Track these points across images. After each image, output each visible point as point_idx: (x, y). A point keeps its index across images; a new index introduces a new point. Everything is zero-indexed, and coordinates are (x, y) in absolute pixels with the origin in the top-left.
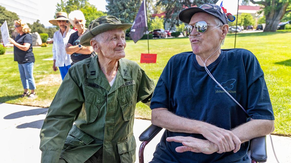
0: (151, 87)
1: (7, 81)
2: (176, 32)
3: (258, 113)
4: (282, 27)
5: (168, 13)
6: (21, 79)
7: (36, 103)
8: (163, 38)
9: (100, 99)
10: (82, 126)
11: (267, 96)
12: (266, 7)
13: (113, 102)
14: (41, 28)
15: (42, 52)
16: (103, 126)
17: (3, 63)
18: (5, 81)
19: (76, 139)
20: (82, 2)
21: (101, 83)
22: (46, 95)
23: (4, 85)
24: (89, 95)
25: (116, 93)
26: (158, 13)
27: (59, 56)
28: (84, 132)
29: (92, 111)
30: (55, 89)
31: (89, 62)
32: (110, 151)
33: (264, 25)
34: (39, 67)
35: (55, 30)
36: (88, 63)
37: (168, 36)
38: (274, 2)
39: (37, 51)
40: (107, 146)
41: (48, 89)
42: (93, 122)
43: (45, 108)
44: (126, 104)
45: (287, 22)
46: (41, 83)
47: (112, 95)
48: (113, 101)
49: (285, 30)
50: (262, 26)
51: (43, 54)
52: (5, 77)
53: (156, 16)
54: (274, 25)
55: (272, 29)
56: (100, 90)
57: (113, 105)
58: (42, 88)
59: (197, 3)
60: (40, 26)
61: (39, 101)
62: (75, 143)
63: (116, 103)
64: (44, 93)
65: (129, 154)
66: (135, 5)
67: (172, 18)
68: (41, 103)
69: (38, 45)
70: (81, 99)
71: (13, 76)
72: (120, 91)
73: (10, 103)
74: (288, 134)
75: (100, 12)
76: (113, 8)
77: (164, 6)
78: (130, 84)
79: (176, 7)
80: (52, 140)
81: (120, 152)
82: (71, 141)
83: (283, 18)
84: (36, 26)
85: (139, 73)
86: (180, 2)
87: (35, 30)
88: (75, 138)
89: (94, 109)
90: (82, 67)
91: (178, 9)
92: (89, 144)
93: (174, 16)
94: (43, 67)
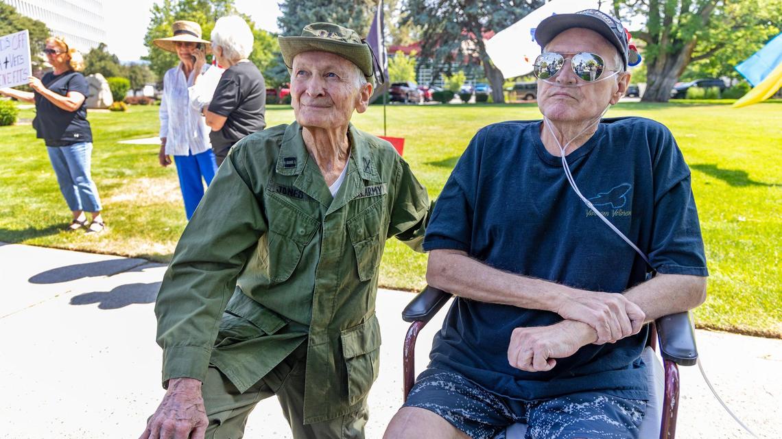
0: (422, 202)
1: (26, 191)
2: (445, 92)
3: (674, 260)
4: (682, 94)
5: (427, 46)
6: (61, 189)
7: (107, 245)
8: (413, 103)
9: (305, 225)
10: (257, 290)
11: (695, 223)
12: (648, 44)
13: (336, 233)
14: (110, 65)
15: (115, 124)
16: (310, 291)
17: (12, 146)
18: (20, 190)
19: (244, 321)
20: (218, 5)
21: (309, 186)
22: (132, 227)
23: (18, 201)
24: (280, 215)
25: (345, 213)
26: (402, 44)
27: (175, 129)
28: (262, 306)
29: (284, 255)
30: (155, 213)
31: (279, 135)
32: (323, 351)
33: (642, 87)
34: (108, 158)
35: (146, 72)
36: (278, 137)
37: (426, 99)
38: (666, 35)
39: (102, 120)
40: (317, 341)
41: (138, 213)
42: (284, 280)
43: (132, 257)
44: (365, 239)
45: (693, 82)
46: (118, 197)
47: (335, 217)
48: (335, 231)
49: (687, 101)
50: (637, 89)
51: (119, 128)
52: (20, 181)
53: (398, 50)
54: (665, 88)
55: (659, 96)
56: (306, 204)
57: (337, 242)
58: (122, 209)
59: (495, 27)
60: (108, 59)
61: (116, 240)
62: (240, 331)
63: (343, 236)
64: (127, 221)
65: (366, 359)
66: (351, 20)
67: (436, 57)
68: (120, 246)
69: (103, 107)
70: (260, 225)
71: (41, 179)
72: (353, 208)
73: (39, 246)
74: (705, 323)
75: (263, 34)
76: (297, 24)
77: (419, 27)
78: (375, 193)
79: (447, 33)
80: (190, 322)
81: (348, 354)
82: (230, 326)
83: (686, 73)
84: (98, 59)
85: (396, 167)
86: (455, 20)
87: (93, 69)
88: (239, 319)
89: (290, 249)
90: (262, 145)
91: (452, 37)
92: (275, 334)
93: (441, 51)
94: (121, 158)
